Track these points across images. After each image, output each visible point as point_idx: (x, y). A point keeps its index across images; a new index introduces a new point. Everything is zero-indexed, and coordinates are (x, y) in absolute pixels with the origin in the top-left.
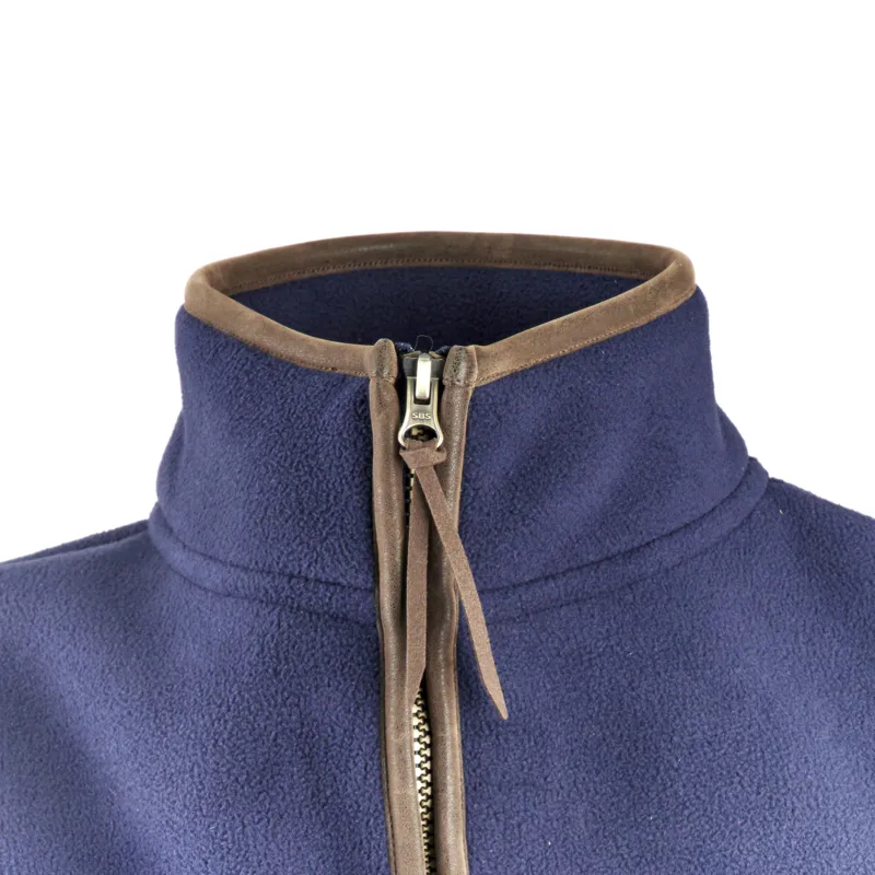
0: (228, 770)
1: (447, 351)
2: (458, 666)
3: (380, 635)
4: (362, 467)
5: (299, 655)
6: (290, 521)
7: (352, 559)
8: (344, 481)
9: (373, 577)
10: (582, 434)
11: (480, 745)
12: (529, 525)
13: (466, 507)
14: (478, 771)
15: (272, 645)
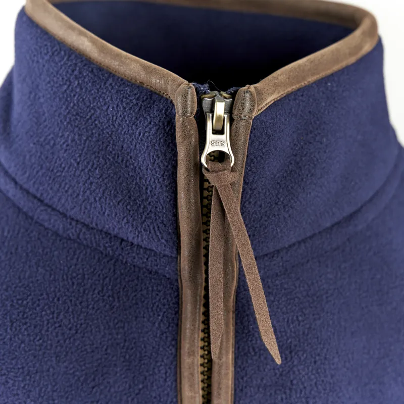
0: (74, 372)
1: (236, 92)
2: (236, 310)
3: (180, 286)
4: (170, 172)
5: (127, 295)
6: (121, 204)
7: (162, 238)
8: (156, 181)
9: (177, 250)
10: (321, 143)
11: (247, 362)
12: (288, 211)
13: (245, 202)
14: (245, 379)
15: (110, 287)
